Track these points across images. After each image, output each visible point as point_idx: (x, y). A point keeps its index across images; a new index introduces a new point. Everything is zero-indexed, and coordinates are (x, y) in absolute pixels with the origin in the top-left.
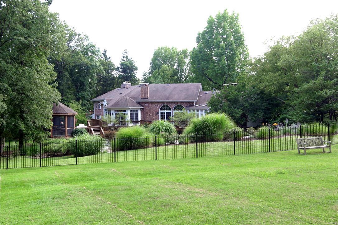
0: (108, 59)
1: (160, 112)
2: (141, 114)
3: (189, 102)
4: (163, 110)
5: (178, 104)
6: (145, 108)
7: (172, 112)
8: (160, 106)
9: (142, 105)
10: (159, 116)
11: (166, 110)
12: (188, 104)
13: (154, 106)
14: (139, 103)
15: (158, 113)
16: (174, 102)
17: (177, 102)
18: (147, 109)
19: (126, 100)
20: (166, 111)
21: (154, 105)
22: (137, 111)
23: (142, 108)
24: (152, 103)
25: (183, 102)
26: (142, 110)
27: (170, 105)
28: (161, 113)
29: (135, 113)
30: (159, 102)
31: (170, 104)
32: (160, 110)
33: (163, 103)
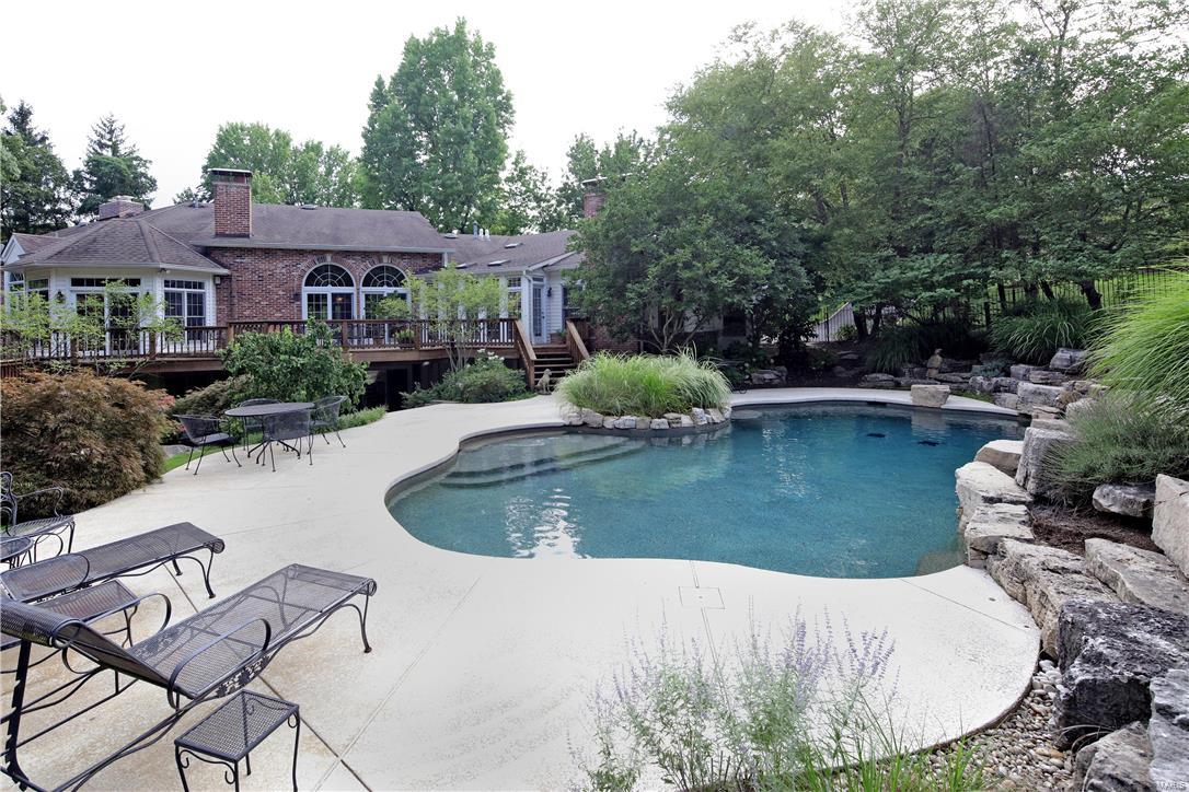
0: (36, 143)
1: (306, 291)
2: (219, 301)
3: (424, 255)
4: (318, 284)
5: (380, 261)
6: (235, 274)
7: (358, 293)
8: (307, 266)
9: (224, 260)
10: (300, 307)
11: (334, 285)
12: (420, 262)
13: (279, 267)
14: (207, 252)
15: (297, 297)
16: (365, 255)
17: (378, 254)
18: (245, 279)
19: (137, 236)
20: (330, 287)
21: (280, 265)
22: (201, 286)
23: (225, 271)
24: (268, 252)
25: (402, 255)
26: (222, 282)
27: (349, 266)
28: (310, 297)
29: (189, 295)
30: (301, 253)
31: (351, 261)
32: (306, 285)
33: (321, 253)
